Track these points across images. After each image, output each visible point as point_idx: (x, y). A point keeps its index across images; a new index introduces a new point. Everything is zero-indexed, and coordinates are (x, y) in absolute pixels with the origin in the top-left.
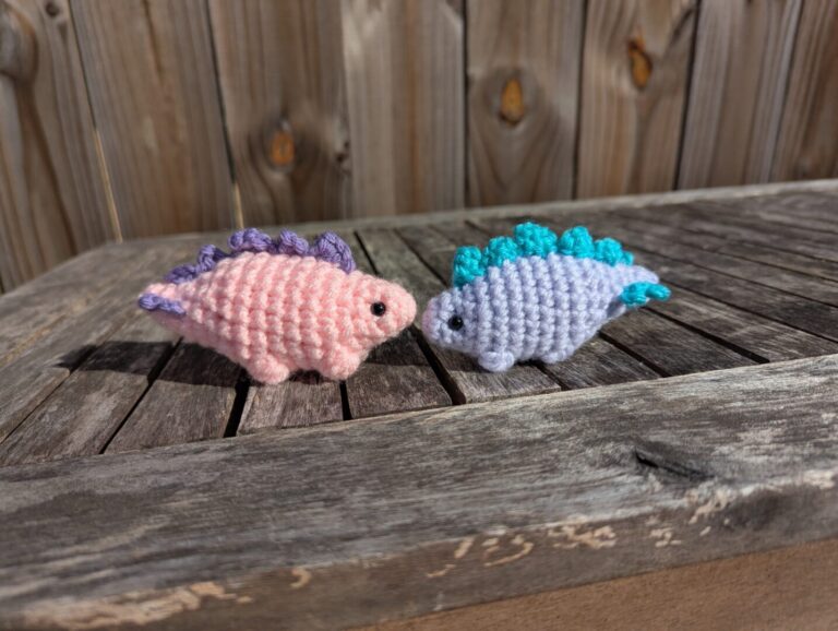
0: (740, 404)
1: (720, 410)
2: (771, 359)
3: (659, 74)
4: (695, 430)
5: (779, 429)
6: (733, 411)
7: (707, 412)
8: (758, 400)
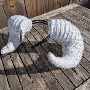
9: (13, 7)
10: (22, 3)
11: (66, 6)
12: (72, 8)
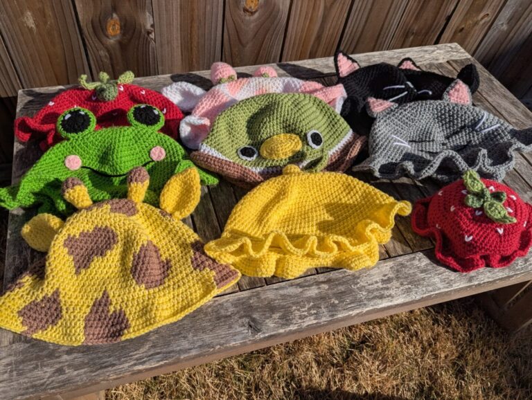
9: (252, 13)
10: (281, 7)
11: (425, 45)
12: (440, 61)
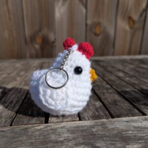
0: (131, 132)
1: (124, 134)
2: (147, 114)
3: (136, 25)
4: (113, 143)
5: (141, 145)
6: (128, 135)
7: (119, 134)
8: (138, 131)
